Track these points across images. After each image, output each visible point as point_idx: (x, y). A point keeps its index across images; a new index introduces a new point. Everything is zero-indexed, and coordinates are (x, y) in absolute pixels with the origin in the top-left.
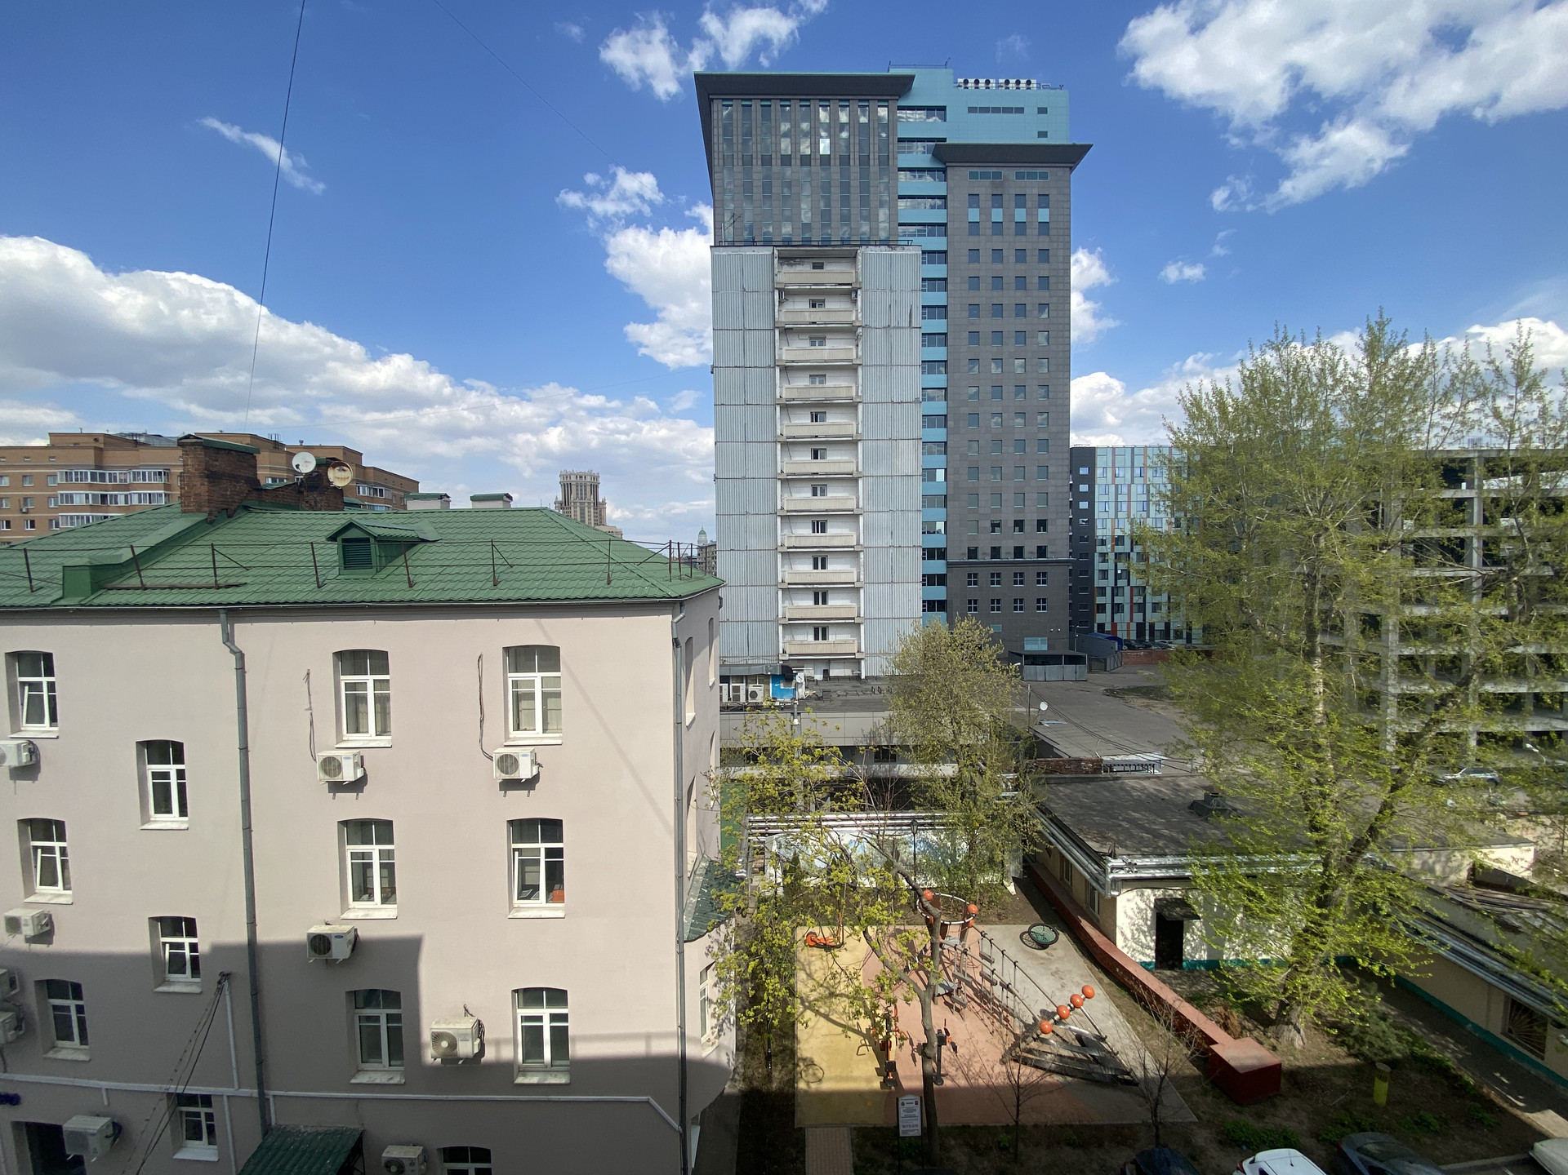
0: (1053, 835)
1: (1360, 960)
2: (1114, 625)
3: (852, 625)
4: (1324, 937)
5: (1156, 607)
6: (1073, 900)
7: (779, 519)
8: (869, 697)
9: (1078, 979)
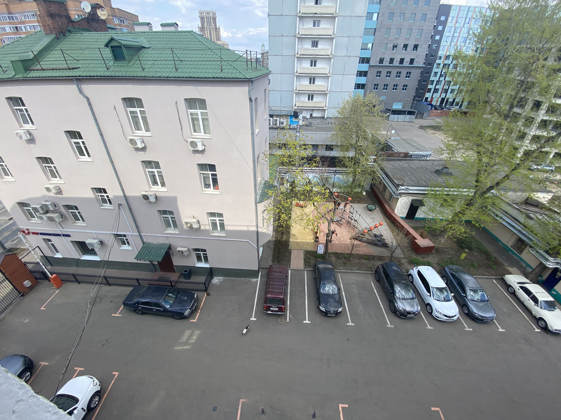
0: (383, 178)
1: (473, 222)
2: (432, 98)
3: (324, 94)
4: (464, 214)
5: (452, 91)
6: (384, 198)
7: (297, 39)
8: (327, 126)
9: (379, 220)
